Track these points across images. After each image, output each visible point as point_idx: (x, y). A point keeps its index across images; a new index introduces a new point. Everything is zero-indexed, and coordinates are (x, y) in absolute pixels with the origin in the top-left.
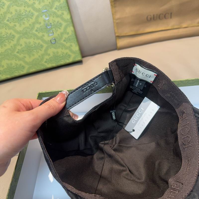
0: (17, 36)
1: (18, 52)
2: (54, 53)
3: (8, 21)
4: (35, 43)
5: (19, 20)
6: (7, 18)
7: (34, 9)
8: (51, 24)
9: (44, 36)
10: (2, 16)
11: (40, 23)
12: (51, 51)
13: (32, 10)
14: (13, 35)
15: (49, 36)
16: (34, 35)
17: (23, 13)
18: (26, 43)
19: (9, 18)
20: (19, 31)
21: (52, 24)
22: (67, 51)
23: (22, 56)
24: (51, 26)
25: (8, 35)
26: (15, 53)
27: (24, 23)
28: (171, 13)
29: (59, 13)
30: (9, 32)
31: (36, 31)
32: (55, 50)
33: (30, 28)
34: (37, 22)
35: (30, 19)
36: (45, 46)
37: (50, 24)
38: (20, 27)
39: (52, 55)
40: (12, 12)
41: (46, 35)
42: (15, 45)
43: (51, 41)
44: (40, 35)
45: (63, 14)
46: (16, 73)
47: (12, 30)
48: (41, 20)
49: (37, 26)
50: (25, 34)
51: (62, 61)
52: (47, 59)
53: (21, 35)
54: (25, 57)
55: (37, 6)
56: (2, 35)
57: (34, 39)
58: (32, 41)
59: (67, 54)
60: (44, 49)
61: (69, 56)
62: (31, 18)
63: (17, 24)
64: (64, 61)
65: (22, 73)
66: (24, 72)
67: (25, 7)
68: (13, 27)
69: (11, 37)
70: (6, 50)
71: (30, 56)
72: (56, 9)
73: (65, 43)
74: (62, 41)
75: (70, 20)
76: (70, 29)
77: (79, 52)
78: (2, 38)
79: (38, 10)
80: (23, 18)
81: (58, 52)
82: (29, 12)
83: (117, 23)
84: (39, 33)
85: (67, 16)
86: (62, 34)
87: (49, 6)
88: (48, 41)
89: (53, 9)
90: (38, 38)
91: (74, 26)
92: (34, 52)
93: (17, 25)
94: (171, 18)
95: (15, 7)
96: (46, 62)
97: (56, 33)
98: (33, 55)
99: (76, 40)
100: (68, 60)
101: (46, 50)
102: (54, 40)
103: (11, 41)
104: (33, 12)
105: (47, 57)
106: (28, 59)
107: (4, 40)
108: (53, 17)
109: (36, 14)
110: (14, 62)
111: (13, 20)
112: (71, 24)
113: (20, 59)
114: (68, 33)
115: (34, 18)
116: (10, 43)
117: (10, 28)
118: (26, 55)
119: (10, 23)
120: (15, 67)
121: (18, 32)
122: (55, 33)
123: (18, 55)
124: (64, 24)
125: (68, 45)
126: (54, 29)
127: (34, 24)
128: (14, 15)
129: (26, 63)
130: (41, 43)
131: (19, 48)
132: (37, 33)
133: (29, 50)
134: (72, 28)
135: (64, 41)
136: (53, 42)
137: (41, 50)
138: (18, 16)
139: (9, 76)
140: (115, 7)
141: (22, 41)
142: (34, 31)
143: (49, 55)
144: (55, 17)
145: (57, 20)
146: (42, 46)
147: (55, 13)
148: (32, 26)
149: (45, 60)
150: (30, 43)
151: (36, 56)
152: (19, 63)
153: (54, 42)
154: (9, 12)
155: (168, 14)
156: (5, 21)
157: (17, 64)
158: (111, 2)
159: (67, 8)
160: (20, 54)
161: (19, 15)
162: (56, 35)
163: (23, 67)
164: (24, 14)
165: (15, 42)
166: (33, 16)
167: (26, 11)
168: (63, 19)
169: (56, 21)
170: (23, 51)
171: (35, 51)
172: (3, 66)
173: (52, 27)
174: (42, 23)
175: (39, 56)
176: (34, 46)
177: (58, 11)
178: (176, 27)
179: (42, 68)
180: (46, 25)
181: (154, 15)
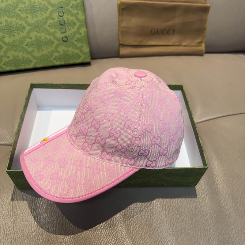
0: (28, 28)
1: (27, 45)
2: (64, 51)
3: (20, 10)
4: (47, 38)
5: (31, 12)
6: (19, 8)
9: (56, 32)
10: (14, 5)
11: (54, 19)
12: (61, 49)
13: (47, 4)
14: (24, 27)
15: (61, 33)
16: (46, 30)
18: (36, 37)
19: (21, 8)
20: (31, 23)
21: (66, 22)
22: (78, 51)
23: (30, 49)
24: (65, 23)
25: (18, 25)
26: (24, 45)
27: (37, 16)
28: (174, 30)
29: (75, 12)
30: (20, 22)
31: (49, 26)
32: (66, 49)
33: (43, 22)
34: (50, 17)
35: (44, 13)
36: (56, 42)
37: (64, 22)
38: (32, 19)
39: (61, 52)
40: (25, 2)
41: (58, 32)
42: (24, 37)
43: (62, 38)
44: (53, 30)
45: (78, 13)
46: (22, 66)
47: (23, 21)
48: (55, 15)
49: (50, 21)
50: (37, 27)
51: (71, 61)
52: (56, 56)
53: (33, 27)
54: (33, 51)
56: (11, 24)
57: (45, 34)
58: (43, 35)
59: (77, 53)
60: (54, 45)
61: (79, 56)
62: (45, 12)
63: (29, 16)
64: (74, 61)
65: (28, 67)
66: (31, 66)
68: (25, 18)
69: (22, 28)
70: (13, 41)
71: (39, 51)
73: (76, 43)
74: (74, 41)
75: (84, 21)
77: (89, 54)
78: (12, 28)
79: (52, 5)
80: (37, 11)
81: (68, 51)
82: (44, 5)
84: (51, 28)
85: (81, 17)
86: (74, 33)
87: (65, 3)
88: (60, 38)
89: (69, 7)
90: (50, 34)
91: (87, 28)
92: (44, 47)
94: (173, 34)
96: (55, 59)
97: (69, 31)
98: (43, 50)
99: (88, 41)
100: (77, 60)
101: (57, 47)
103: (21, 33)
104: (47, 6)
105: (56, 54)
106: (36, 54)
107: (13, 30)
108: (68, 15)
109: (51, 9)
110: (21, 55)
111: (26, 11)
112: (85, 25)
113: (28, 53)
114: (81, 34)
115: (48, 12)
116: (20, 34)
117: (21, 19)
118: (35, 49)
119: (22, 13)
120: (22, 60)
121: (29, 25)
122: (67, 31)
123: (27, 47)
124: (78, 24)
125: (79, 45)
126: (67, 27)
127: (47, 18)
128: (27, 6)
129: (34, 57)
130: (53, 39)
131: (29, 40)
132: (49, 28)
133: (39, 44)
134: (85, 29)
135: (76, 41)
137: (51, 46)
138: (31, 8)
139: (13, 68)
141: (33, 34)
142: (46, 26)
143: (59, 52)
144: (70, 15)
146: (53, 42)
147: (70, 11)
148: (45, 20)
149: (54, 57)
150: (40, 37)
151: (45, 52)
152: (26, 56)
153: (65, 40)
154: (22, 2)
155: (171, 30)
156: (17, 11)
157: (24, 57)
160: (29, 47)
161: (33, 7)
162: (68, 34)
164: (38, 6)
165: (25, 34)
166: (47, 10)
167: (41, 4)
168: (77, 19)
169: (71, 20)
170: (32, 44)
171: (45, 46)
172: (9, 57)
173: (66, 25)
174: (56, 20)
175: (49, 52)
176: (44, 41)
177: (74, 10)
178: (176, 44)
179: (50, 64)
180: (60, 22)
181: (158, 30)
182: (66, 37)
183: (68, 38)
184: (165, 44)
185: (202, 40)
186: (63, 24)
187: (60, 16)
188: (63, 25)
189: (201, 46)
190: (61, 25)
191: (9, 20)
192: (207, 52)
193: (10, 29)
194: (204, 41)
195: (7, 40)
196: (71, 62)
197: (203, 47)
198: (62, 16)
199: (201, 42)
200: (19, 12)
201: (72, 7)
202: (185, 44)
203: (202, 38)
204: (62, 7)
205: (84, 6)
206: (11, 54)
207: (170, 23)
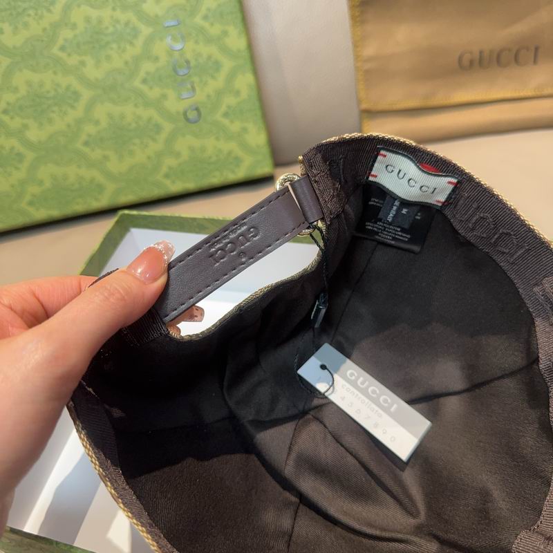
0: (86, 94)
1: (86, 144)
2: (192, 149)
3: (62, 49)
5: (94, 47)
6: (60, 42)
7: (142, 16)
8: (188, 62)
9: (164, 96)
10: (46, 35)
11: (157, 59)
12: (184, 144)
13: (134, 19)
14: (75, 93)
15: (180, 98)
16: (138, 93)
17: (107, 28)
18: (110, 116)
19: (66, 40)
20: (93, 79)
21: (193, 63)
22: (232, 146)
23: (96, 154)
24: (189, 68)
25: (59, 90)
27: (108, 58)
28: (537, 49)
29: (215, 30)
30: (64, 81)
31: (144, 81)
32: (197, 143)
34: (147, 55)
35: (128, 47)
36: (168, 127)
38: (97, 67)
39: (185, 154)
40: (75, 24)
41: (171, 94)
42: (79, 122)
43: (185, 114)
44: (155, 93)
45: (225, 33)
47: (72, 77)
48: (159, 49)
49: (147, 67)
51: (214, 176)
52: (170, 168)
53: (99, 92)
54: (106, 158)
55: (150, 7)
56: (42, 90)
57: (136, 106)
59: (230, 153)
60: (163, 136)
61: (238, 161)
62: (131, 44)
63: (88, 59)
64: (222, 175)
65: (96, 205)
67: (114, 9)
68: (77, 69)
69: (70, 98)
70: (51, 136)
71: (122, 156)
72: (206, 18)
73: (226, 122)
74: (218, 117)
75: (246, 54)
76: (245, 81)
77: (266, 151)
78: (44, 100)
79: (153, 21)
80: (108, 43)
81: (203, 149)
82: (127, 24)
83: (367, 72)
85: (237, 42)
86: (220, 93)
88: (178, 113)
89: (198, 20)
91: (256, 71)
93: (90, 61)
94: (535, 62)
95: (86, 10)
96: (167, 176)
97: (202, 90)
99: (259, 113)
100: (233, 172)
101: (171, 140)
102: (195, 112)
103: (69, 110)
104: (136, 25)
105: (171, 162)
106: (114, 166)
107: (49, 106)
109: (146, 31)
110: (73, 172)
111: (79, 47)
112: (248, 66)
113: (91, 164)
114: (238, 93)
115: (139, 42)
116: (66, 114)
117: (67, 71)
119: (69, 55)
121: (89, 84)
122: (197, 89)
124: (227, 64)
125: (235, 127)
126: (196, 79)
127: (137, 60)
128: (81, 33)
129: (109, 176)
130: (157, 118)
131: (90, 129)
132: (144, 88)
133: (120, 136)
134: (249, 78)
135: (226, 115)
136: (192, 115)
138: (92, 37)
139: (56, 213)
140: (363, 22)
141: (102, 111)
142: (137, 83)
143: (178, 155)
145: (206, 50)
146: (158, 129)
147: (201, 30)
149: (164, 169)
150: (122, 117)
152: (88, 174)
153: (193, 118)
154: (66, 25)
155: (528, 49)
156: (55, 51)
158: (352, 7)
159: (239, 15)
160: (93, 150)
161: (97, 33)
162: (200, 96)
163: (100, 188)
164: (111, 29)
165: (79, 112)
166: (135, 36)
167: (118, 21)
168: (225, 50)
170: (102, 140)
172: (41, 183)
179: (156, 193)
181: (481, 52)
182: (197, 109)
183: (201, 110)
184: (509, 95)
191: (35, 78)
193: (38, 105)
195: (34, 134)
196: (216, 180)
200: (61, 54)
206: (46, 172)
207: (521, 28)
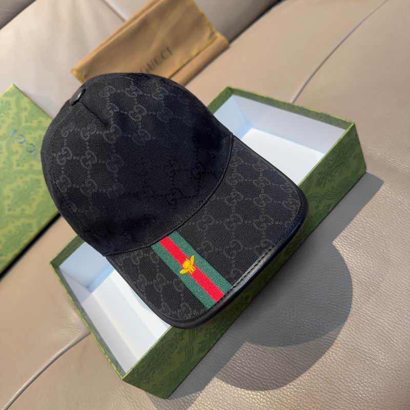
4: (27, 182)
37: (31, 146)
46: (23, 240)
50: (4, 179)
58: (19, 182)
66: (35, 231)
87: (15, 123)
90: (26, 174)
92: (32, 195)
108: (30, 134)
120: (18, 232)
137: (40, 187)
144: (33, 133)
169: (38, 137)
171: (32, 193)
173: (36, 147)
174: (20, 150)
175: (43, 196)
176: (26, 187)
177: (31, 122)
178: (185, 61)
180: (27, 150)
185: (211, 30)
186: (32, 149)
187: (21, 143)
188: (34, 150)
189: (216, 38)
190: (31, 152)
192: (232, 39)
194: (214, 29)
197: (220, 38)
198: (25, 141)
199: (212, 34)
201: (27, 121)
202: (194, 53)
203: (209, 29)
204: (16, 131)
205: (40, 109)
